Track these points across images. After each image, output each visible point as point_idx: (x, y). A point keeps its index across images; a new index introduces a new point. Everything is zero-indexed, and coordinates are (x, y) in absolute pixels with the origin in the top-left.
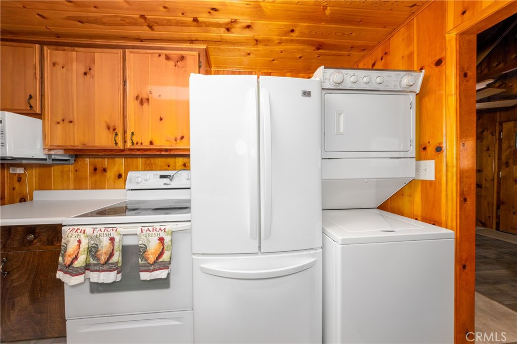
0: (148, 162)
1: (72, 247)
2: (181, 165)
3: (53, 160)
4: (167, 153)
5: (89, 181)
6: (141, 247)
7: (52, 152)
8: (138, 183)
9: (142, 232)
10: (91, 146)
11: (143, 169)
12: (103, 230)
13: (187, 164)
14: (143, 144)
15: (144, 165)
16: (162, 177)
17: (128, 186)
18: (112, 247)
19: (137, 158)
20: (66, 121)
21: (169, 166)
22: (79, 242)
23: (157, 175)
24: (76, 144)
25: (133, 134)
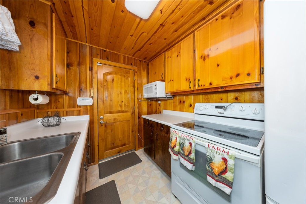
0: (207, 97)
1: (174, 140)
2: (233, 99)
3: (168, 98)
4: (223, 90)
5: (178, 107)
6: (208, 158)
7: (167, 95)
8: (201, 110)
9: (209, 147)
10: (179, 91)
11: (203, 102)
12: (186, 136)
13: (239, 98)
14: (205, 86)
15: (204, 100)
16: (217, 107)
17: (195, 111)
18: (190, 148)
19: (200, 95)
20: (171, 81)
21: (222, 100)
22: (176, 138)
23: (213, 106)
24: (174, 90)
25: (199, 80)
